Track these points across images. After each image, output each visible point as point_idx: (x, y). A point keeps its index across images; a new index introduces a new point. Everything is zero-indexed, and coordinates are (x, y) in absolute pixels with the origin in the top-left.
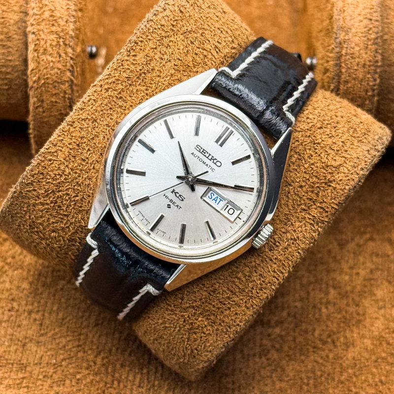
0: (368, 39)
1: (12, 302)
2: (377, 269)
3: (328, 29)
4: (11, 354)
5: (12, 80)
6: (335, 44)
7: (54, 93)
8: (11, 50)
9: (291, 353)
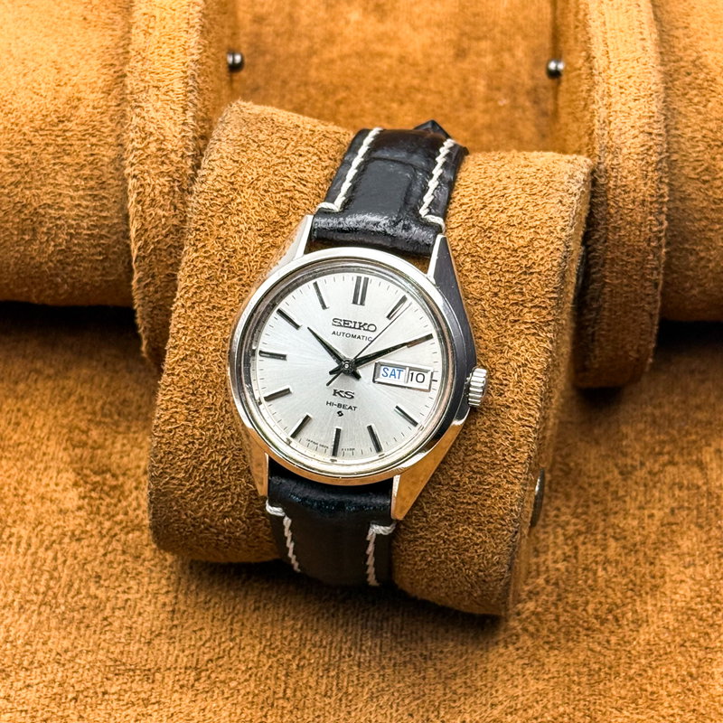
0: (647, 162)
2: (681, 507)
5: (109, 246)
7: (169, 263)
8: (105, 201)
9: (552, 638)
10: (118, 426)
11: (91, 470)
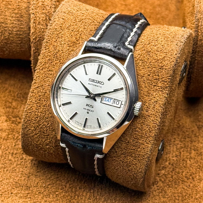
1: (22, 155)
3: (192, 12)
4: (22, 181)
5: (23, 38)
6: (195, 20)
8: (22, 22)
9: (170, 183)
10: (22, 102)
11: (12, 116)
